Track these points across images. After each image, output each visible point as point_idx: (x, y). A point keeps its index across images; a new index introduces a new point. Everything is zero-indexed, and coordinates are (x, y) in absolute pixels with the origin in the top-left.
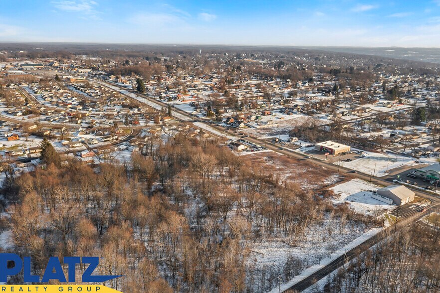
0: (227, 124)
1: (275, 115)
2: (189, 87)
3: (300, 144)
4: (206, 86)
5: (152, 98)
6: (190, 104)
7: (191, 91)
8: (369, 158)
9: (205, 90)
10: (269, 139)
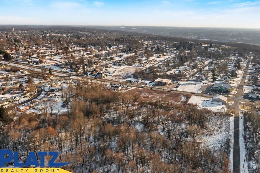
0: (92, 75)
1: (113, 67)
2: (41, 54)
3: (145, 82)
4: (52, 53)
5: (22, 63)
6: (55, 65)
7: (46, 56)
8: (183, 84)
9: (55, 55)
10: (125, 81)
